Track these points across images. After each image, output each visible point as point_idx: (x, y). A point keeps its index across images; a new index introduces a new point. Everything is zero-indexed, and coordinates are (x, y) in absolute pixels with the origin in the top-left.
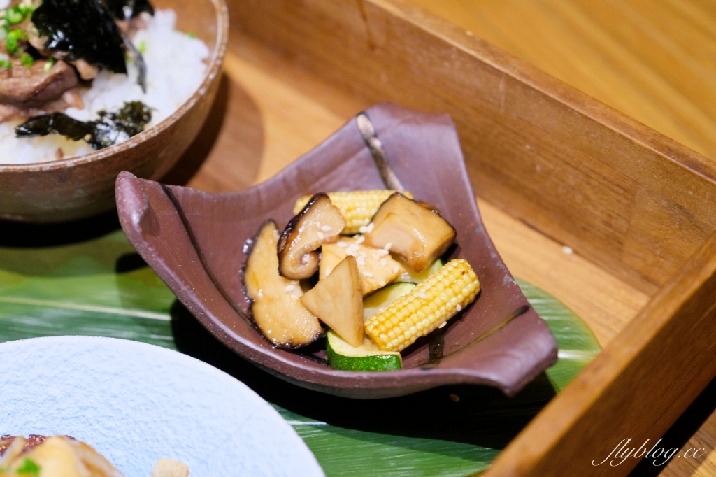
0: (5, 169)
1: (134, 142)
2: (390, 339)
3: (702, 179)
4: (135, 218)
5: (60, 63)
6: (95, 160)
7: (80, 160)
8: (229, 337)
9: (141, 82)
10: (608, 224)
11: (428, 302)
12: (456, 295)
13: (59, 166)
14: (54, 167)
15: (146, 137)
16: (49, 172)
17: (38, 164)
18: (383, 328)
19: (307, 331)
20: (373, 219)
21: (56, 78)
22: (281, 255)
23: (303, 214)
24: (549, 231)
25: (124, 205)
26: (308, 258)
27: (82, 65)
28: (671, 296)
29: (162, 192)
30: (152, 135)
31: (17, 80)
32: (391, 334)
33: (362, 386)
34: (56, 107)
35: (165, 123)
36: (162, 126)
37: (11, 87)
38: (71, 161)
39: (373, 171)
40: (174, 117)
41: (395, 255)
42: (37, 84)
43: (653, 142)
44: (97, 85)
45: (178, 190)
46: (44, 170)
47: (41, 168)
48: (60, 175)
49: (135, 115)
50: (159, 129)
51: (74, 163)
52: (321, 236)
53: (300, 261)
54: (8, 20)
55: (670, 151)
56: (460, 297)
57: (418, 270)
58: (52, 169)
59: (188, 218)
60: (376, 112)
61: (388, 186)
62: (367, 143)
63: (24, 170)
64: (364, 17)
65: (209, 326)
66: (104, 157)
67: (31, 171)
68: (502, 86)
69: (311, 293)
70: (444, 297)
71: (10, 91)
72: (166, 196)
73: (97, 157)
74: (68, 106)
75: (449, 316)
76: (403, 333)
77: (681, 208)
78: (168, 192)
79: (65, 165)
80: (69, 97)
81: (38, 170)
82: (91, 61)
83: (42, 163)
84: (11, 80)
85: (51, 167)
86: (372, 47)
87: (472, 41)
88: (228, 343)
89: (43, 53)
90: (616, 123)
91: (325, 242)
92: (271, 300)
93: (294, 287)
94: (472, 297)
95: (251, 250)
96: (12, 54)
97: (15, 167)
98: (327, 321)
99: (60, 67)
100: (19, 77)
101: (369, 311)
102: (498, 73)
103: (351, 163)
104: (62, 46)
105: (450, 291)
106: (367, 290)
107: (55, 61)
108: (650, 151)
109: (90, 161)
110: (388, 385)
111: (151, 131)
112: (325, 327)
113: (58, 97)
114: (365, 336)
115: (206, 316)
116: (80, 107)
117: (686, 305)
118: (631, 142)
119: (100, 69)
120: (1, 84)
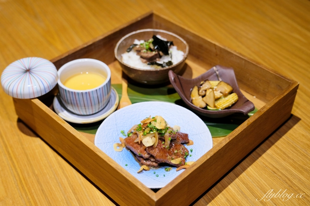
2: (220, 107)
3: (284, 79)
4: (173, 78)
6: (163, 69)
8: (189, 103)
9: (171, 57)
10: (263, 90)
11: (228, 100)
12: (233, 99)
18: (219, 105)
19: (204, 105)
20: (217, 86)
21: (156, 55)
22: (199, 91)
24: (251, 93)
25: (170, 76)
26: (204, 92)
27: (161, 53)
28: (277, 98)
32: (220, 106)
33: (215, 113)
34: (155, 61)
39: (216, 78)
41: (221, 92)
43: (274, 72)
44: (163, 57)
45: (179, 76)
49: (170, 63)
52: (207, 88)
53: (202, 92)
54: (146, 44)
55: (277, 74)
56: (234, 100)
57: (225, 95)
60: (218, 66)
61: (219, 80)
62: (215, 72)
64: (216, 49)
65: (185, 101)
66: (165, 69)
68: (243, 62)
69: (204, 98)
70: (231, 100)
74: (157, 61)
75: (232, 104)
76: (222, 106)
77: (279, 86)
78: (178, 77)
80: (157, 59)
82: (163, 52)
84: (147, 55)
86: (217, 55)
87: (238, 53)
88: (189, 105)
89: (153, 50)
90: (267, 68)
91: (207, 89)
92: (196, 100)
93: (200, 97)
94: (236, 101)
95: (192, 90)
96: (147, 50)
98: (208, 103)
99: (156, 53)
101: (216, 102)
102: (243, 59)
103: (212, 76)
104: (157, 48)
105: (232, 99)
106: (216, 97)
107: (156, 51)
108: (273, 74)
110: (221, 113)
112: (207, 105)
113: (155, 59)
114: (215, 106)
115: (185, 99)
116: (159, 61)
117: (280, 100)
118: (269, 72)
119: (164, 54)
120: (145, 55)
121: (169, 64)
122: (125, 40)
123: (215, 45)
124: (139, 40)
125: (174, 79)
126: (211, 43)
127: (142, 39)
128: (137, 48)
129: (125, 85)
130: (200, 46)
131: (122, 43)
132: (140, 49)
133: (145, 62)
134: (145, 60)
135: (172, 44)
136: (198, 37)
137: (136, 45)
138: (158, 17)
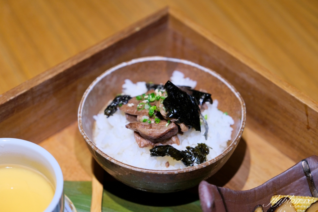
0: (147, 172)
1: (205, 165)
4: (209, 204)
5: (173, 123)
6: (187, 171)
7: (180, 171)
9: (206, 135)
13: (171, 173)
14: (169, 173)
15: (211, 163)
16: (166, 175)
17: (162, 171)
21: (171, 130)
23: (279, 206)
25: (204, 198)
27: (182, 126)
29: (217, 191)
30: (213, 162)
31: (153, 130)
34: (168, 143)
35: (219, 158)
36: (218, 158)
37: (151, 133)
38: (177, 171)
40: (223, 155)
42: (162, 133)
44: (186, 133)
45: (223, 189)
46: (164, 174)
47: (163, 173)
48: (171, 176)
50: (216, 160)
51: (178, 172)
54: (149, 100)
58: (168, 174)
59: (226, 202)
62: (306, 174)
63: (155, 173)
64: (307, 115)
66: (192, 170)
67: (158, 173)
71: (150, 134)
72: (218, 192)
73: (189, 170)
74: (174, 143)
78: (219, 190)
79: (174, 172)
80: (174, 139)
81: (162, 173)
82: (186, 124)
83: (163, 171)
84: (151, 130)
85: (167, 173)
86: (308, 128)
89: (165, 118)
96: (151, 117)
97: (151, 171)
99: (172, 126)
100: (155, 128)
104: (175, 116)
107: (171, 122)
109: (185, 172)
111: (213, 161)
113: (170, 139)
116: (178, 144)
119: (189, 128)
120: (146, 131)
121: (199, 153)
122: (102, 81)
123: (306, 106)
124: (135, 82)
125: (214, 206)
126: (298, 101)
127: (141, 80)
128: (128, 108)
129: (97, 187)
130: (271, 102)
131: (95, 90)
132: (134, 112)
133: (146, 146)
134: (145, 142)
135: (208, 98)
136: (268, 83)
137: (127, 99)
138: (178, 23)
